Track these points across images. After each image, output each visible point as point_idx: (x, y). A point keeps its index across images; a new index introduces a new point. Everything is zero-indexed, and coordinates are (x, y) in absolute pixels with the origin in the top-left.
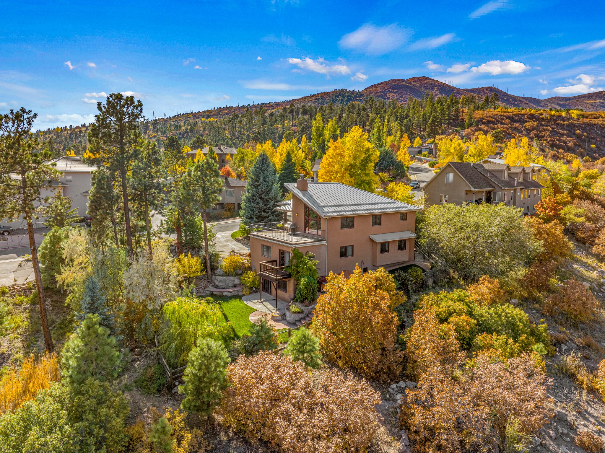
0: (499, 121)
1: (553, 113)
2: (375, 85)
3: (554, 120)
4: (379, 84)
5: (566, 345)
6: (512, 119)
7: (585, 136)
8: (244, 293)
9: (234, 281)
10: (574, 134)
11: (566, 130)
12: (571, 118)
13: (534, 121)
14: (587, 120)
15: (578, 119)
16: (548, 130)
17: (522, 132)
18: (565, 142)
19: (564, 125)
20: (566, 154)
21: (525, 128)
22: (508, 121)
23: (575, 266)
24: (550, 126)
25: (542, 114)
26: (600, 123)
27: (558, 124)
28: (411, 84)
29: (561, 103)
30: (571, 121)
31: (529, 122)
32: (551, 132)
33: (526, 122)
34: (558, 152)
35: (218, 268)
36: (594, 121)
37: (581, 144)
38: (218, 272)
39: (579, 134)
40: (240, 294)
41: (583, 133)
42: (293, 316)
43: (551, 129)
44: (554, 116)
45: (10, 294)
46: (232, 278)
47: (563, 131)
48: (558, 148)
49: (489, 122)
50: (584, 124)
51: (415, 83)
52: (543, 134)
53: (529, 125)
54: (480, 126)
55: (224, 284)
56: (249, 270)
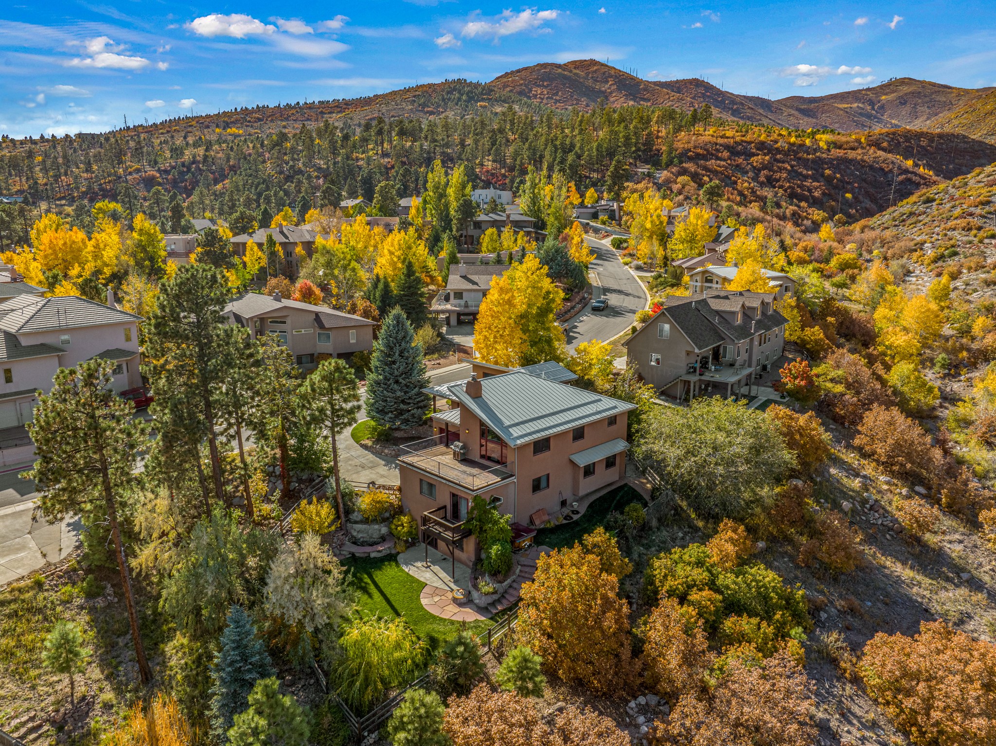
0: (712, 155)
1: (793, 140)
2: (512, 73)
3: (794, 151)
4: (518, 71)
5: (826, 612)
6: (733, 150)
7: (838, 180)
8: (399, 549)
9: (380, 530)
10: (823, 175)
11: (812, 169)
12: (819, 149)
13: (765, 155)
14: (840, 153)
15: (829, 150)
16: (785, 169)
17: (747, 172)
18: (810, 191)
19: (808, 160)
20: (810, 211)
21: (752, 166)
22: (726, 154)
23: (833, 471)
24: (788, 162)
25: (776, 142)
26: (859, 157)
27: (800, 159)
28: (571, 72)
29: (803, 107)
30: (818, 154)
31: (758, 155)
32: (789, 172)
33: (754, 155)
34: (799, 207)
35: (354, 511)
36: (851, 154)
37: (833, 192)
38: (355, 516)
39: (829, 175)
40: (393, 552)
41: (834, 173)
42: (483, 598)
43: (789, 168)
44: (793, 144)
45: (50, 586)
46: (376, 527)
47: (808, 170)
48: (800, 200)
49: (698, 156)
50: (837, 159)
51: (577, 71)
52: (777, 175)
53: (756, 160)
54: (684, 165)
55: (365, 535)
56: (400, 511)
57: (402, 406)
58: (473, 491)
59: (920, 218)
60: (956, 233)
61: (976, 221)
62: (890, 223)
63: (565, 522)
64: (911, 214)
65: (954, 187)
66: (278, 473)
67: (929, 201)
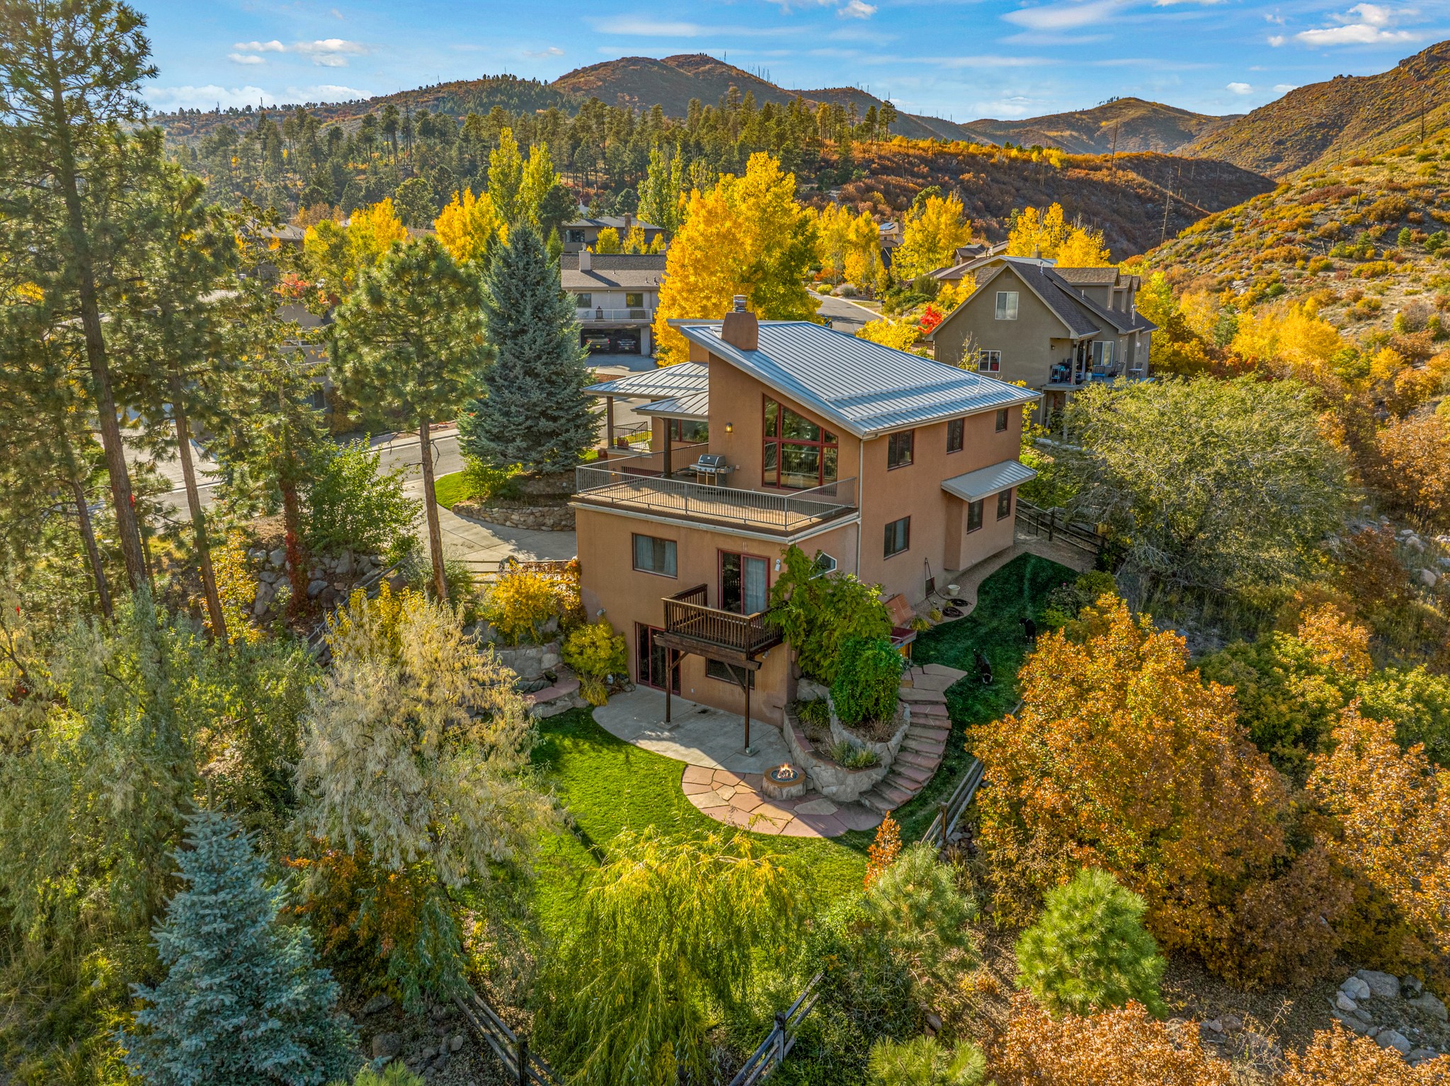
0: (906, 169)
1: (1014, 153)
2: (584, 69)
3: (1017, 167)
4: (594, 68)
6: (932, 165)
8: (591, 698)
9: (540, 661)
11: (1044, 194)
12: (1050, 167)
13: (979, 172)
14: (1080, 173)
15: (1063, 170)
16: (1010, 192)
22: (924, 168)
24: (1012, 184)
25: (990, 156)
26: (1107, 179)
31: (970, 171)
32: (1014, 197)
36: (1095, 175)
40: (580, 704)
44: (1015, 160)
46: (532, 652)
49: (885, 170)
50: (1079, 179)
56: (580, 617)
57: (543, 422)
58: (786, 534)
59: (1216, 250)
60: (1275, 266)
61: (1298, 250)
62: (1173, 259)
63: (948, 619)
64: (1201, 247)
65: (1255, 208)
66: (277, 564)
67: (1224, 227)
